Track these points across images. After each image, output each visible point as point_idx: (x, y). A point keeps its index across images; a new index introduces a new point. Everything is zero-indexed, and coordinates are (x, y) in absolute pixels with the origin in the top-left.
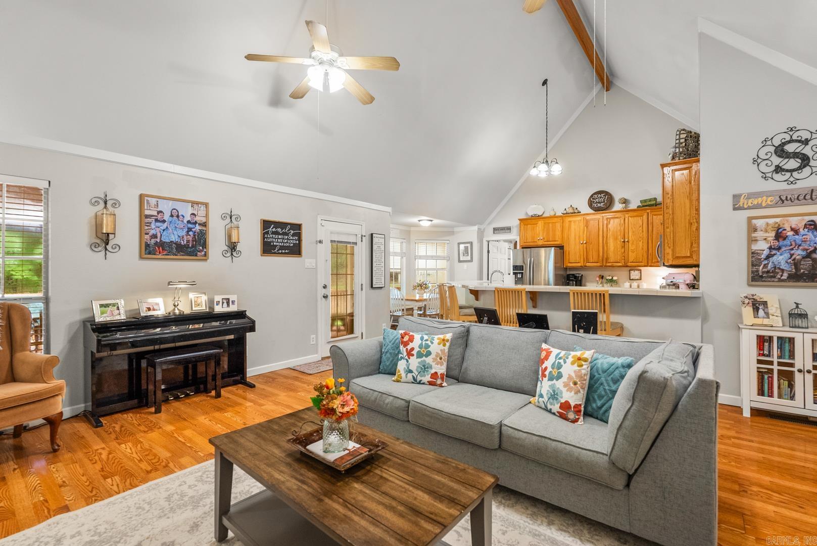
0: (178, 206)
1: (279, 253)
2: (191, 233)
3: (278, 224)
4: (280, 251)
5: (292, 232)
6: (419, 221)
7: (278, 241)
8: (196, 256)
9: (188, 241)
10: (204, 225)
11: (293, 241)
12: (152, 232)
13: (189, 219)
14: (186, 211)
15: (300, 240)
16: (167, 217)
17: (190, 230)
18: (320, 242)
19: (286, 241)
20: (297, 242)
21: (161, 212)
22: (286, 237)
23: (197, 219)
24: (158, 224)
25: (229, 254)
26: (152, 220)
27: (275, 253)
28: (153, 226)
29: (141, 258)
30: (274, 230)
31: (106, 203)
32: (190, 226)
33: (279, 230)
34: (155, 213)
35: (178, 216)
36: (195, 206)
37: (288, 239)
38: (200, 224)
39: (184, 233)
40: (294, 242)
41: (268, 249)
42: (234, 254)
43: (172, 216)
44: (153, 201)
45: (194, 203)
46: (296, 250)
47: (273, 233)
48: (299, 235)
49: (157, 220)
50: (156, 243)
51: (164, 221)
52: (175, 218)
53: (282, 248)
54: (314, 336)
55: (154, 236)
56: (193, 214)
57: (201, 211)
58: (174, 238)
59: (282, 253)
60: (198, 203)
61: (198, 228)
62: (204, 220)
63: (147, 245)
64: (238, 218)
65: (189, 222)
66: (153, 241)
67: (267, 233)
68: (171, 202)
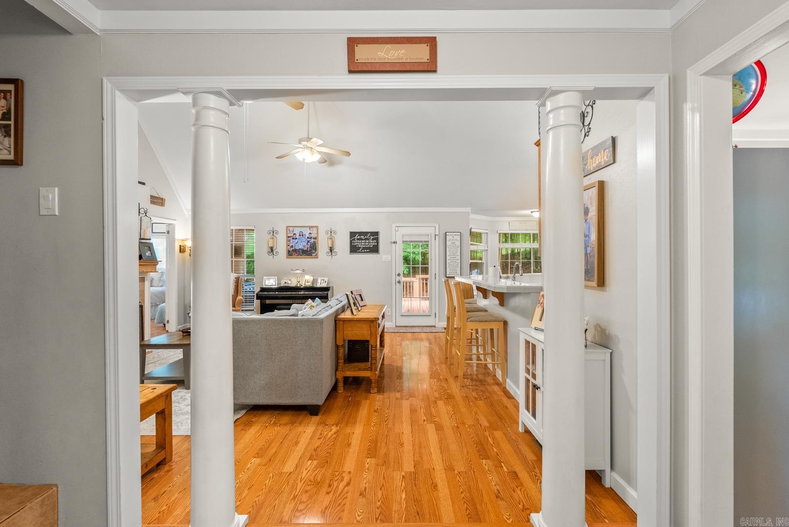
0: (303, 230)
1: (362, 252)
2: (309, 243)
3: (361, 233)
4: (363, 251)
5: (372, 237)
6: (532, 212)
7: (361, 244)
8: (312, 255)
9: (308, 248)
10: (315, 238)
11: (372, 243)
12: (291, 244)
13: (308, 236)
14: (306, 232)
15: (378, 242)
16: (297, 236)
17: (308, 242)
18: (395, 243)
19: (367, 244)
20: (376, 244)
21: (295, 234)
22: (368, 241)
23: (312, 236)
24: (294, 240)
25: (330, 254)
26: (291, 238)
27: (359, 252)
28: (291, 242)
29: (287, 258)
30: (359, 237)
31: (273, 232)
32: (309, 240)
33: (362, 237)
34: (292, 235)
35: (303, 235)
36: (311, 229)
37: (369, 242)
38: (313, 238)
39: (306, 244)
40: (374, 244)
41: (354, 249)
42: (333, 254)
43: (300, 235)
44: (291, 229)
45: (310, 227)
46: (375, 250)
47: (358, 239)
48: (377, 239)
49: (293, 238)
50: (293, 250)
51: (296, 239)
52: (301, 236)
53: (364, 248)
54: (390, 309)
55: (292, 247)
56: (310, 233)
57: (314, 231)
58: (301, 247)
59: (364, 252)
60: (312, 227)
61: (312, 240)
62: (316, 236)
63: (289, 251)
64: (335, 233)
65: (308, 238)
66: (291, 249)
67: (354, 240)
68: (299, 228)
